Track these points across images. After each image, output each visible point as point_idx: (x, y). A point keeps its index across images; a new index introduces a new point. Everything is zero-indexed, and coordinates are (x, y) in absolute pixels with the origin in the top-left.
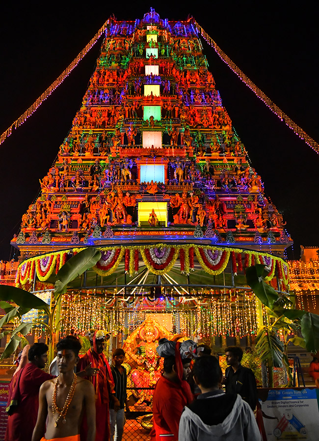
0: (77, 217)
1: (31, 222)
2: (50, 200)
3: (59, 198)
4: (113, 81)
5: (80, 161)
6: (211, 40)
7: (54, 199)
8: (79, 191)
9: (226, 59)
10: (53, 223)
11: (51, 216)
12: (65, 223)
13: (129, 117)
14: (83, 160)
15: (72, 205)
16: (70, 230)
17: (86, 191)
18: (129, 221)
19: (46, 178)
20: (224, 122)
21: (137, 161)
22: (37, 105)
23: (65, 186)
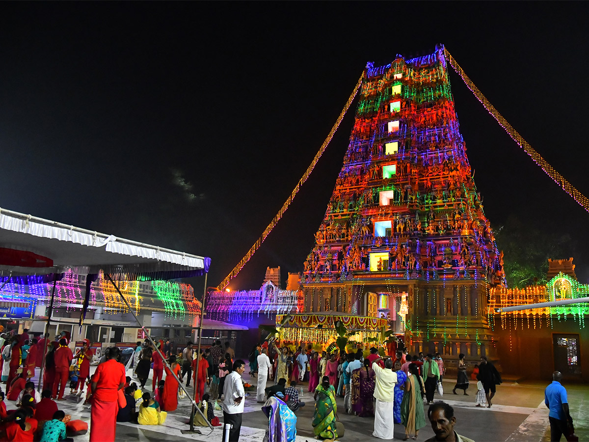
0: (336, 262)
1: (308, 267)
2: (320, 250)
3: (326, 248)
4: (366, 138)
5: (340, 217)
6: (458, 67)
7: (323, 249)
8: (339, 241)
9: (472, 87)
10: (322, 268)
11: (321, 263)
12: (328, 268)
13: (372, 177)
14: (342, 215)
15: (333, 253)
16: (332, 272)
17: (343, 241)
18: (364, 268)
19: (318, 233)
20: (451, 168)
21: (372, 220)
22: (314, 163)
23: (330, 239)
